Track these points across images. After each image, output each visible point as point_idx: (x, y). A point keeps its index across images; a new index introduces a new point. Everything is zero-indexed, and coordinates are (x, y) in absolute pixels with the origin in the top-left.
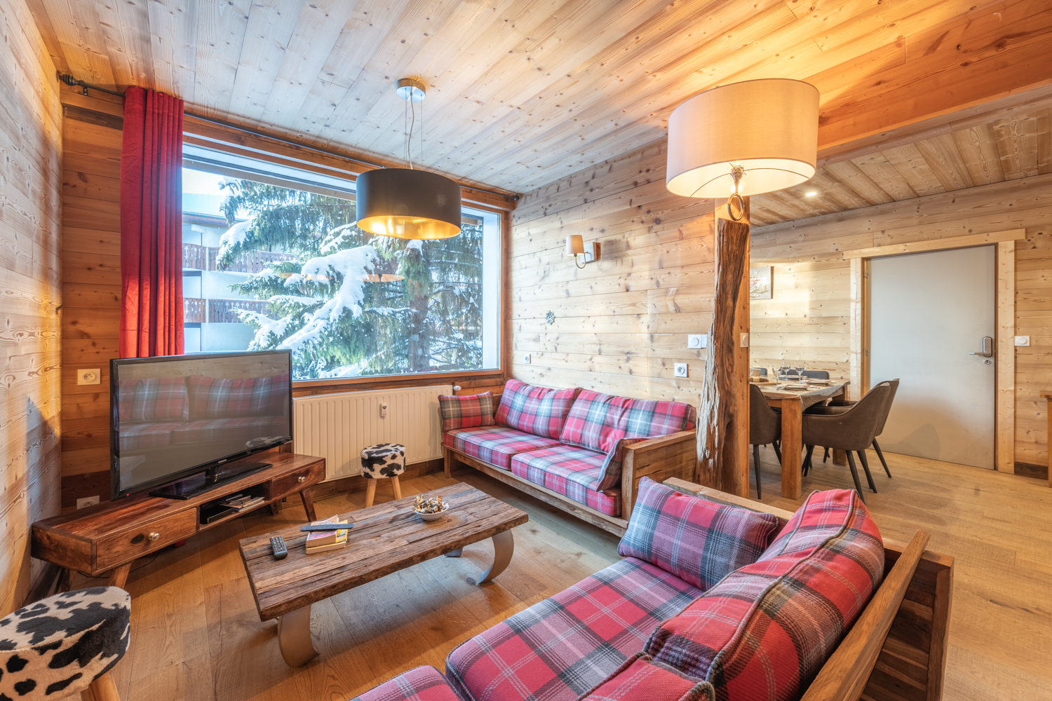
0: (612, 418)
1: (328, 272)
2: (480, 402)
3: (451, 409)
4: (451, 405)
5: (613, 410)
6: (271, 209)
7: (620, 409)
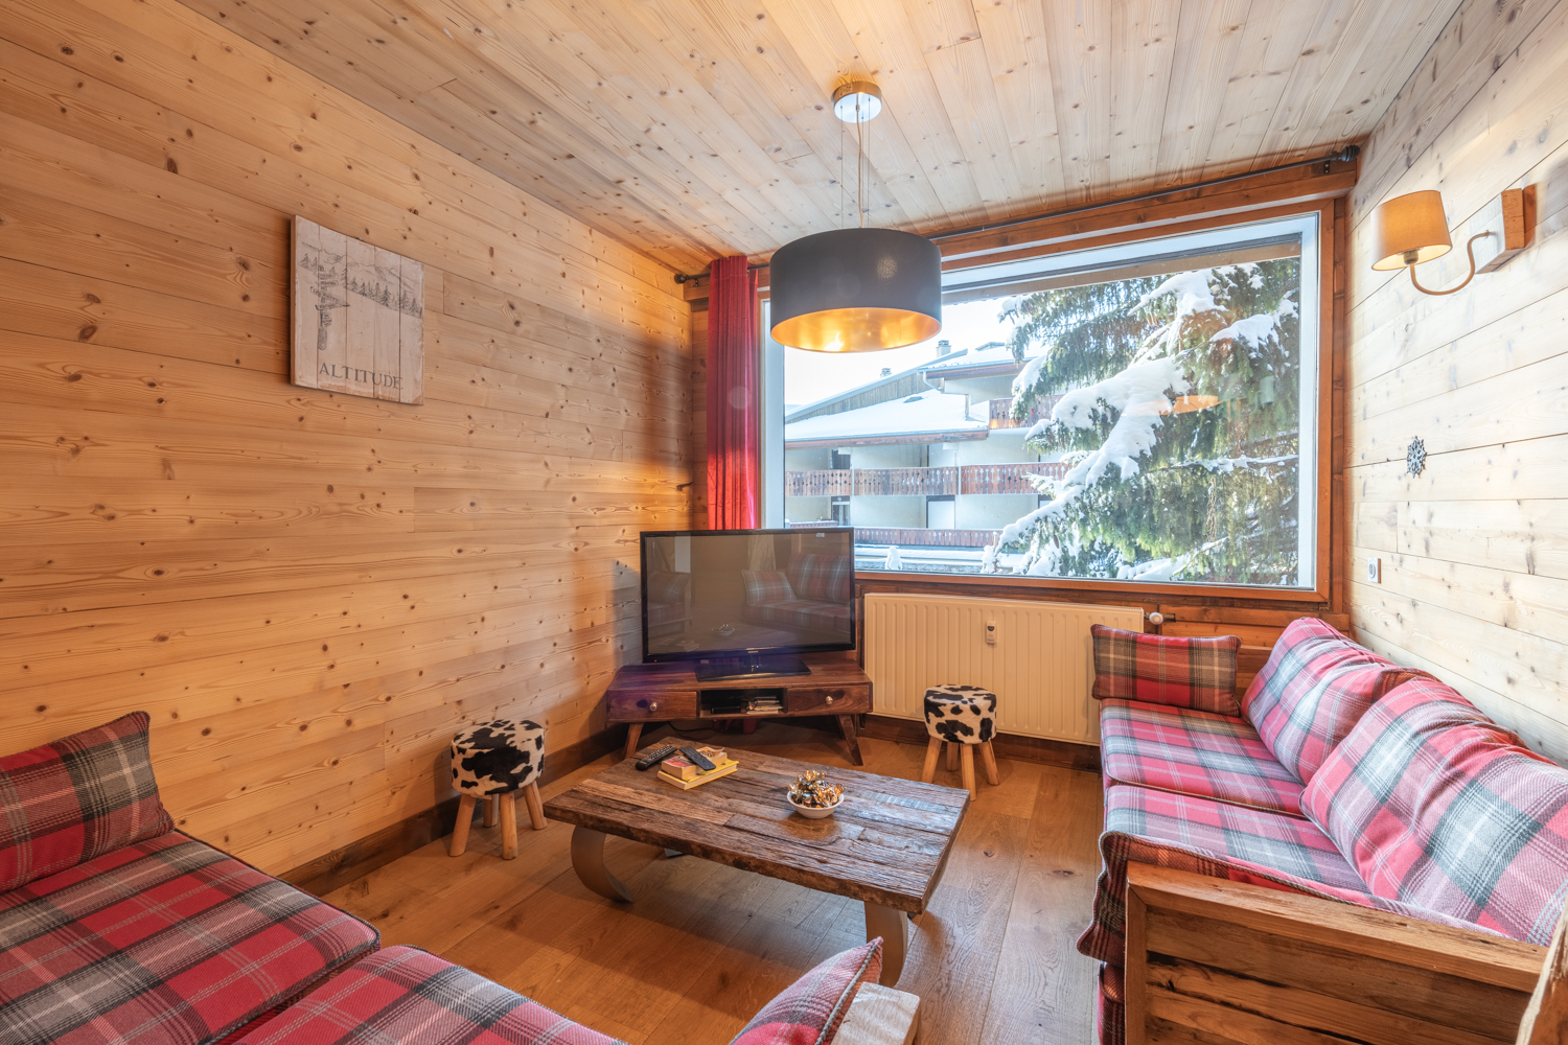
0: (1412, 793)
1: (1094, 410)
2: (1191, 654)
3: (1112, 656)
4: (1112, 648)
5: (1423, 767)
6: (1071, 329)
7: (1441, 767)
